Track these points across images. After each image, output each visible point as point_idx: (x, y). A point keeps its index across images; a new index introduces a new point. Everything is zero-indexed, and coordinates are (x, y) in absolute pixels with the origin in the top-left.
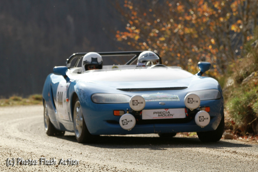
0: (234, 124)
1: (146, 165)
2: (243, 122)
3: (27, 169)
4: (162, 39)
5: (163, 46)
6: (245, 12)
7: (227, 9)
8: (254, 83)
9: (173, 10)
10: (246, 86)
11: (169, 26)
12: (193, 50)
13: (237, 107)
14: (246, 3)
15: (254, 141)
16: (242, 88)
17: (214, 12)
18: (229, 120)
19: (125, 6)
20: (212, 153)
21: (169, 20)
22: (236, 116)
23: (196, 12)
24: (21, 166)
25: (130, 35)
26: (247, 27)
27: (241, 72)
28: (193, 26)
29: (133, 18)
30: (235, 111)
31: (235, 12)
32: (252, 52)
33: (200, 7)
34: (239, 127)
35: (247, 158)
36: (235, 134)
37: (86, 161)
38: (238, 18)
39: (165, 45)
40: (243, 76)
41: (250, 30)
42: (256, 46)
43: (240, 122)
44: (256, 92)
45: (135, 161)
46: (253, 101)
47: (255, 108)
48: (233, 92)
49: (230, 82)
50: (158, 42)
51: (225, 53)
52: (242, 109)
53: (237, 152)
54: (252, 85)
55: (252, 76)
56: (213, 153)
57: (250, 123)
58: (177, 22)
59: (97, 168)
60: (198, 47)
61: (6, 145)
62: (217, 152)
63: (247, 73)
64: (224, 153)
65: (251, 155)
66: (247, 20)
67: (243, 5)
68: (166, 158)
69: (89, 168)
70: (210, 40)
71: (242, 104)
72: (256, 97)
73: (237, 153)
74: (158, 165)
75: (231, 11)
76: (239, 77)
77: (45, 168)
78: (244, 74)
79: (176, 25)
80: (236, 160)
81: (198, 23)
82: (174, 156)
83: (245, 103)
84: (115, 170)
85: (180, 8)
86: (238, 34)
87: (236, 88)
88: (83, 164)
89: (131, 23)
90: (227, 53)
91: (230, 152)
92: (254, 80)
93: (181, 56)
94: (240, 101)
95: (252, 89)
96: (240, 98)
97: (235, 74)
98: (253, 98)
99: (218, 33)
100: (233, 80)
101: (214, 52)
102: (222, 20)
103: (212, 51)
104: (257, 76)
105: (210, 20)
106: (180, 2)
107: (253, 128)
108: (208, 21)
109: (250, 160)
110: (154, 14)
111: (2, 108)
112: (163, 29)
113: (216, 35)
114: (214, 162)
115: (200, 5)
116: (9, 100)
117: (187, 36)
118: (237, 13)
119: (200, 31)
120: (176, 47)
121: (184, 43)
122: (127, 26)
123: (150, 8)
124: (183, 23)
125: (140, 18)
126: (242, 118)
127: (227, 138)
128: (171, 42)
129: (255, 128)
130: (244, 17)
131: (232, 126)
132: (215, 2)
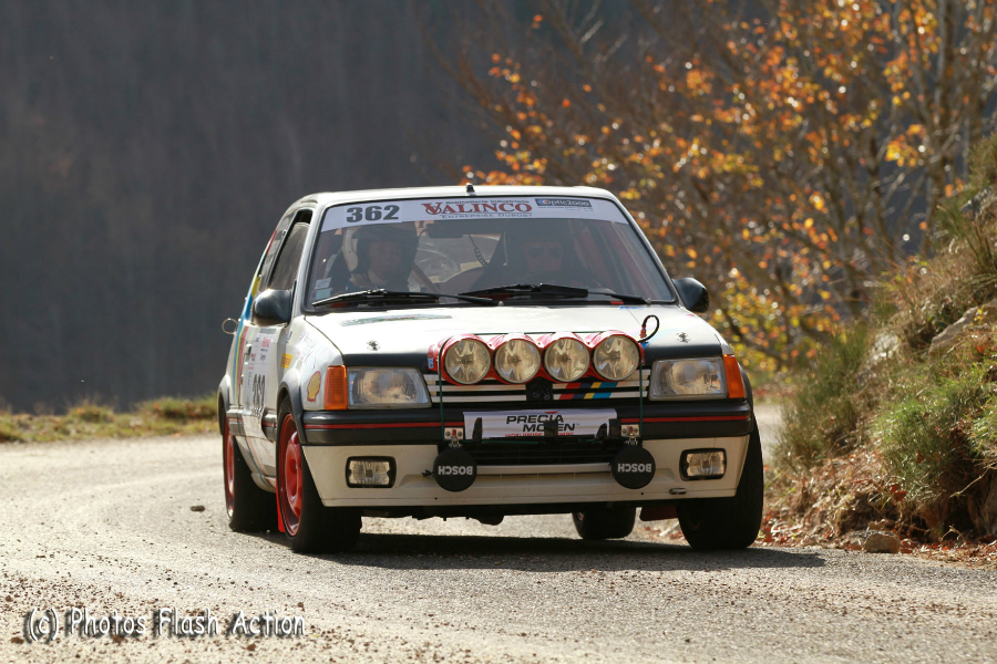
0: (900, 496)
1: (581, 642)
2: (934, 488)
4: (631, 195)
6: (938, 94)
7: (867, 87)
8: (974, 346)
9: (671, 89)
10: (942, 358)
11: (657, 145)
12: (746, 234)
13: (913, 435)
14: (941, 64)
15: (977, 559)
16: (928, 366)
17: (824, 95)
18: (882, 482)
19: (494, 71)
21: (654, 123)
22: (907, 467)
23: (754, 97)
24: (120, 648)
26: (945, 146)
27: (927, 308)
28: (742, 144)
29: (522, 116)
30: (904, 450)
31: (900, 92)
32: (962, 237)
34: (920, 507)
36: (903, 534)
37: (360, 630)
38: (911, 115)
40: (934, 322)
41: (955, 161)
43: (924, 489)
44: (980, 378)
46: (972, 411)
47: (978, 437)
48: (895, 382)
49: (886, 344)
51: (863, 246)
52: (929, 441)
54: (967, 355)
55: (965, 322)
57: (958, 493)
58: (688, 131)
59: (397, 651)
60: (764, 222)
63: (947, 310)
66: (945, 123)
67: (928, 66)
68: (653, 618)
69: (367, 654)
70: (807, 196)
71: (929, 425)
72: (982, 396)
74: (622, 642)
75: (886, 90)
76: (918, 326)
77: (209, 652)
78: (937, 315)
79: (682, 143)
81: (762, 135)
82: (683, 610)
83: (944, 420)
84: (467, 659)
85: (696, 79)
86: (912, 174)
87: (906, 365)
88: (348, 638)
89: (517, 135)
90: (870, 243)
92: (974, 336)
93: (700, 256)
94: (923, 414)
95: (968, 368)
96: (922, 402)
97: (904, 316)
98: (973, 400)
99: (838, 173)
100: (895, 339)
101: (821, 241)
102: (851, 122)
103: (815, 239)
104: (985, 321)
105: (806, 123)
106: (697, 62)
107: (970, 510)
108: (801, 127)
109: (961, 624)
110: (602, 101)
111: (42, 446)
112: (638, 158)
113: (829, 180)
114: (829, 631)
115: (770, 67)
116: (69, 417)
117: (721, 181)
118: (906, 95)
119: (771, 164)
120: (682, 223)
121: (713, 209)
122: (502, 149)
123: (587, 81)
124: (707, 133)
125: (550, 117)
126: (931, 477)
127: (877, 547)
128: (663, 207)
129: (979, 509)
130: (931, 112)
131: (894, 507)
132: (824, 55)
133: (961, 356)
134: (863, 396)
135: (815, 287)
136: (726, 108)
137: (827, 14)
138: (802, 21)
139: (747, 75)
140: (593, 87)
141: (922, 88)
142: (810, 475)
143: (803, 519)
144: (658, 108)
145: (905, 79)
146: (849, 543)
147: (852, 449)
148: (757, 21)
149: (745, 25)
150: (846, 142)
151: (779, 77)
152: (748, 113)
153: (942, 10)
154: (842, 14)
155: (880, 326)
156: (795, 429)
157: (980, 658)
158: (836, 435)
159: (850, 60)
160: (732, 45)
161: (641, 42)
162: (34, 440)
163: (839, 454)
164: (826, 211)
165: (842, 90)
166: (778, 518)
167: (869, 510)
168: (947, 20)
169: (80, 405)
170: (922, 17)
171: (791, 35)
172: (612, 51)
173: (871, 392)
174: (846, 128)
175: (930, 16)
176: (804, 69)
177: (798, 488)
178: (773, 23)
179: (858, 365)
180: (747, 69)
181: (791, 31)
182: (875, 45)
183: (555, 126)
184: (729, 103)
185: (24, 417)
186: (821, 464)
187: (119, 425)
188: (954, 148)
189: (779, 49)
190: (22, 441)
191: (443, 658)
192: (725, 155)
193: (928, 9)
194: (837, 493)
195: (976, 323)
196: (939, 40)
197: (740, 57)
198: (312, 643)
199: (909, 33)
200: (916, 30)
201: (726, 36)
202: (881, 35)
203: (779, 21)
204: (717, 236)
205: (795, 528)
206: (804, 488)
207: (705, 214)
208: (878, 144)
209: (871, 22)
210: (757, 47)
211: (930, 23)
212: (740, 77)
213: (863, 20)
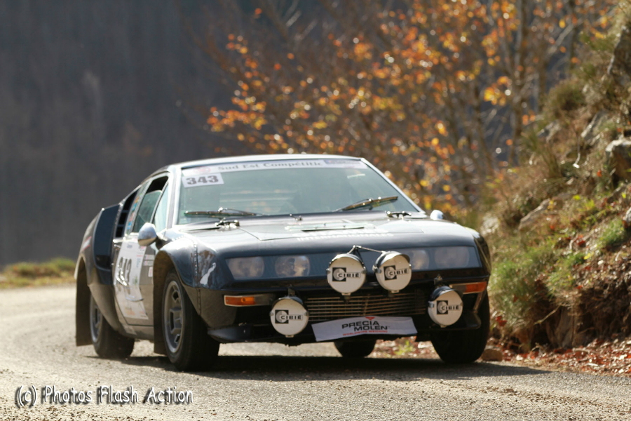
0: (503, 323)
2: (525, 319)
4: (320, 125)
5: (322, 141)
6: (517, 58)
7: (472, 53)
8: (548, 225)
9: (345, 56)
10: (528, 233)
11: (336, 93)
12: (395, 150)
13: (511, 284)
14: (520, 37)
15: (553, 364)
16: (519, 239)
17: (444, 59)
19: (230, 46)
20: (457, 393)
21: (334, 78)
22: (507, 304)
23: (399, 60)
25: (242, 117)
26: (523, 91)
27: (517, 200)
28: (392, 91)
29: (248, 75)
30: (504, 293)
31: (493, 57)
32: (539, 153)
33: (408, 46)
34: (516, 330)
35: (540, 404)
36: (505, 347)
38: (499, 72)
39: (327, 138)
40: (522, 209)
41: (530, 100)
42: (548, 138)
43: (518, 319)
44: (553, 246)
45: (275, 416)
46: (548, 267)
47: (553, 285)
48: (497, 248)
49: (491, 223)
50: (310, 133)
51: (470, 156)
52: (521, 287)
53: (515, 390)
54: (544, 232)
55: (542, 210)
56: (460, 394)
57: (540, 321)
58: (357, 84)
60: (407, 143)
62: (468, 391)
63: (530, 201)
64: (486, 392)
65: (549, 396)
66: (522, 75)
67: (511, 39)
70: (434, 124)
71: (521, 277)
72: (554, 258)
73: (515, 393)
75: (484, 56)
76: (512, 212)
78: (523, 205)
79: (352, 91)
80: (515, 410)
81: (404, 85)
83: (530, 274)
85: (361, 50)
86: (502, 111)
87: (504, 238)
89: (245, 87)
90: (476, 155)
91: (498, 390)
92: (548, 219)
94: (517, 270)
95: (545, 239)
96: (515, 262)
97: (501, 205)
98: (548, 261)
99: (454, 109)
100: (496, 220)
101: (444, 153)
102: (461, 77)
103: (439, 151)
104: (555, 208)
105: (433, 77)
106: (361, 35)
107: (548, 331)
108: (430, 79)
109: (547, 409)
110: (300, 65)
112: (322, 101)
113: (448, 113)
115: (409, 41)
117: (378, 115)
118: (497, 58)
119: (410, 104)
120: (353, 143)
121: (373, 134)
122: (236, 96)
123: (290, 51)
124: (368, 84)
125: (268, 75)
126: (523, 311)
127: (489, 357)
128: (340, 133)
129: (554, 332)
130: (514, 69)
131: (499, 330)
132: (444, 33)
133: (540, 232)
135: (440, 183)
136: (380, 68)
137: (445, 7)
138: (428, 10)
139: (394, 46)
140: (294, 55)
141: (507, 53)
144: (337, 68)
145: (496, 47)
148: (400, 11)
149: (392, 14)
151: (415, 47)
152: (395, 71)
153: (520, 2)
154: (455, 7)
155: (486, 212)
159: (461, 36)
160: (384, 27)
161: (325, 25)
164: (446, 135)
165: (456, 55)
168: (523, 10)
170: (506, 7)
171: (422, 21)
172: (307, 32)
174: (459, 81)
175: (512, 6)
176: (431, 42)
178: (410, 12)
180: (394, 42)
181: (422, 18)
182: (476, 26)
183: (270, 81)
184: (382, 64)
188: (528, 93)
189: (414, 29)
192: (381, 98)
193: (511, 2)
195: (549, 210)
196: (518, 22)
197: (389, 35)
199: (498, 18)
200: (502, 16)
201: (380, 21)
202: (480, 20)
203: (414, 10)
204: (376, 152)
207: (368, 137)
208: (479, 89)
209: (474, 12)
210: (400, 28)
211: (512, 12)
212: (389, 47)
213: (468, 11)
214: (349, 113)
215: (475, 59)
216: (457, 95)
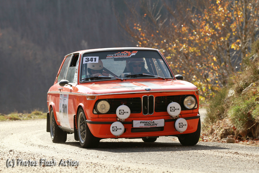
0: (235, 129)
1: (157, 165)
2: (244, 127)
3: (50, 170)
6: (243, 32)
7: (226, 30)
8: (253, 92)
9: (178, 31)
10: (245, 95)
11: (175, 45)
13: (238, 114)
14: (244, 24)
15: (254, 144)
16: (242, 97)
17: (216, 32)
18: (231, 126)
19: (135, 28)
20: (216, 154)
21: (174, 40)
22: (237, 122)
23: (199, 33)
24: (44, 168)
26: (246, 44)
27: (241, 83)
28: (196, 45)
29: (142, 39)
30: (236, 118)
31: (235, 32)
32: (250, 66)
33: (202, 28)
34: (240, 132)
35: (248, 158)
36: (236, 139)
37: (103, 163)
38: (237, 37)
40: (243, 87)
41: (248, 48)
42: (253, 60)
43: (241, 128)
44: (254, 100)
45: (147, 162)
46: (252, 108)
48: (233, 101)
49: (231, 92)
51: (226, 69)
52: (242, 115)
53: (238, 153)
54: (251, 95)
55: (250, 87)
58: (183, 42)
59: (112, 168)
60: (201, 64)
61: (30, 151)
62: (220, 153)
63: (246, 84)
64: (227, 154)
65: (251, 155)
66: (245, 39)
67: (241, 25)
69: (105, 169)
70: (212, 58)
71: (242, 112)
72: (255, 104)
74: (167, 165)
75: (231, 31)
76: (239, 88)
77: (66, 169)
78: (244, 85)
79: (181, 45)
80: (238, 160)
82: (182, 157)
83: (246, 110)
85: (184, 29)
86: (238, 52)
87: (236, 97)
88: (100, 165)
89: (140, 43)
90: (228, 69)
91: (232, 153)
92: (253, 90)
93: (186, 72)
94: (240, 109)
95: (251, 97)
96: (240, 106)
97: (236, 86)
98: (252, 105)
99: (219, 52)
100: (234, 91)
101: (215, 68)
102: (222, 39)
103: (214, 68)
104: (255, 86)
105: (211, 40)
106: (184, 24)
107: (252, 132)
108: (210, 40)
109: (250, 159)
110: (161, 35)
111: (25, 121)
112: (170, 48)
113: (217, 53)
114: (218, 162)
115: (202, 26)
116: (32, 114)
117: (191, 54)
118: (236, 32)
119: (203, 49)
120: (181, 64)
121: (189, 61)
123: (158, 30)
124: (187, 42)
125: (149, 39)
126: (243, 124)
127: (229, 141)
128: (177, 60)
129: (254, 132)
130: (242, 36)
131: (234, 132)
132: (215, 23)
133: (250, 95)
134: (226, 105)
135: (214, 80)
136: (191, 36)
137: (216, 13)
138: (210, 14)
139: (196, 28)
140: (159, 31)
141: (240, 30)
142: (213, 125)
143: (211, 136)
144: (175, 36)
145: (235, 28)
146: (223, 141)
147: (223, 118)
148: (199, 15)
149: (196, 16)
150: (221, 44)
151: (205, 28)
152: (197, 37)
153: (244, 11)
154: (220, 13)
155: (230, 88)
156: (209, 113)
157: (254, 167)
158: (219, 115)
159: (222, 24)
160: (193, 21)
161: (171, 20)
162: (23, 119)
163: (220, 120)
164: (216, 61)
165: (220, 31)
166: (205, 135)
167: (227, 133)
168: (245, 14)
169: (34, 111)
170: (239, 13)
171: (207, 18)
172: (164, 22)
173: (228, 104)
174: (221, 41)
175: (241, 13)
176: (211, 26)
177: (210, 128)
178: (203, 15)
179: (225, 98)
180: (197, 26)
181: (207, 17)
182: (228, 20)
183: (150, 41)
184: (193, 34)
185: (21, 114)
186: (216, 122)
187: (44, 116)
188: (248, 45)
189: (204, 21)
190: (20, 120)
191: (123, 169)
192: (192, 48)
193: (241, 11)
194: (220, 129)
196: (244, 19)
197: (195, 23)
198: (91, 166)
199: (236, 17)
200: (238, 16)
202: (229, 18)
203: (204, 14)
204: (190, 68)
205: (209, 138)
206: (212, 128)
207: (187, 62)
208: (229, 44)
209: (227, 14)
210: (199, 21)
211: (241, 14)
212: (195, 28)
213: (225, 14)
214: (180, 53)
215: (228, 33)
216: (220, 46)
